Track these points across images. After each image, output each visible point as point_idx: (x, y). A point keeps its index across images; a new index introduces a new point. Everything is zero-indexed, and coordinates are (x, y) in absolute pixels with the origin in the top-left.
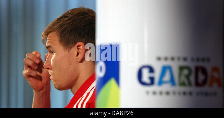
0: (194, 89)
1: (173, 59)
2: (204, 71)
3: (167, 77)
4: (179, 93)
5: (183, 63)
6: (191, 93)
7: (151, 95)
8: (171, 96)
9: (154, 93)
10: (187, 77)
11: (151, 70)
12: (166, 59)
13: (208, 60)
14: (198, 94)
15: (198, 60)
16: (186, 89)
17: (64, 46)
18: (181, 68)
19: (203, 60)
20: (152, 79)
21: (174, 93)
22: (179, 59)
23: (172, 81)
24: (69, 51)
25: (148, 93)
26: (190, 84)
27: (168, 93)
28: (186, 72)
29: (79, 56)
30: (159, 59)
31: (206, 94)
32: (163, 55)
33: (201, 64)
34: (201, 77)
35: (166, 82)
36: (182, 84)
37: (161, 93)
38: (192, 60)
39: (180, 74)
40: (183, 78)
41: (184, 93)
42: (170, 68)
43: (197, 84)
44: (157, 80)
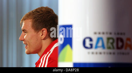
0: (116, 51)
1: (103, 33)
2: (122, 40)
3: (100, 44)
4: (107, 53)
5: (109, 36)
6: (114, 53)
7: (91, 54)
8: (103, 55)
9: (93, 53)
10: (112, 44)
11: (91, 40)
12: (99, 33)
13: (124, 34)
14: (118, 53)
15: (118, 34)
16: (111, 51)
17: (34, 30)
18: (108, 39)
19: (121, 34)
20: (91, 45)
21: (104, 53)
22: (107, 33)
23: (103, 46)
24: (37, 33)
25: (89, 53)
26: (113, 48)
27: (100, 53)
28: (111, 41)
29: (43, 36)
30: (95, 33)
31: (123, 54)
32: (97, 31)
33: (120, 36)
34: (120, 44)
35: (99, 47)
36: (109, 48)
37: (97, 53)
38: (115, 34)
39: (108, 42)
40: (110, 45)
41: (110, 53)
42: (102, 38)
43: (118, 48)
44: (94, 46)
